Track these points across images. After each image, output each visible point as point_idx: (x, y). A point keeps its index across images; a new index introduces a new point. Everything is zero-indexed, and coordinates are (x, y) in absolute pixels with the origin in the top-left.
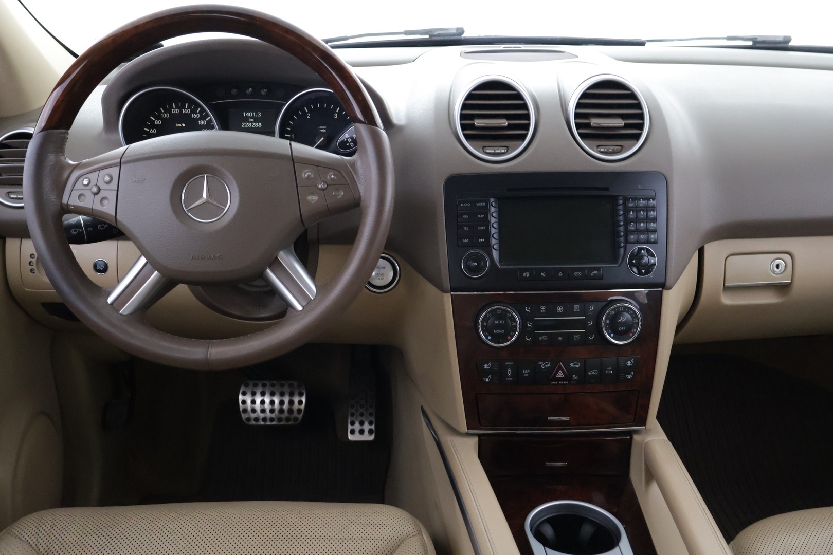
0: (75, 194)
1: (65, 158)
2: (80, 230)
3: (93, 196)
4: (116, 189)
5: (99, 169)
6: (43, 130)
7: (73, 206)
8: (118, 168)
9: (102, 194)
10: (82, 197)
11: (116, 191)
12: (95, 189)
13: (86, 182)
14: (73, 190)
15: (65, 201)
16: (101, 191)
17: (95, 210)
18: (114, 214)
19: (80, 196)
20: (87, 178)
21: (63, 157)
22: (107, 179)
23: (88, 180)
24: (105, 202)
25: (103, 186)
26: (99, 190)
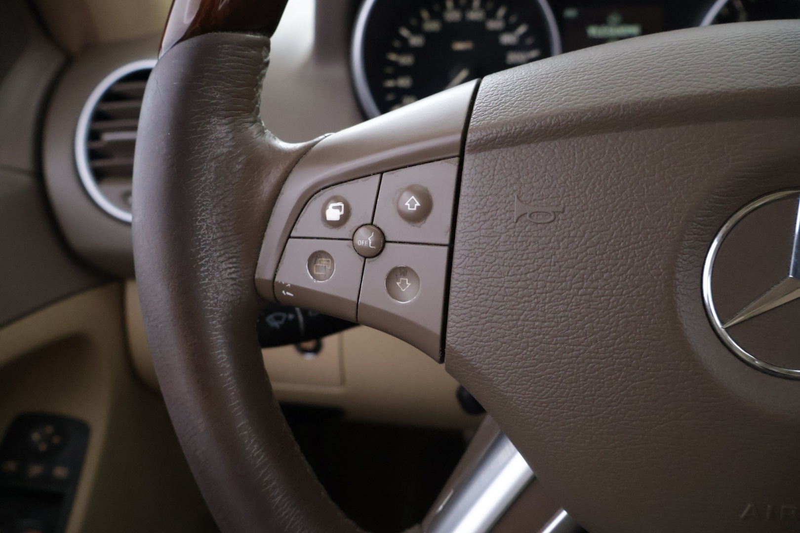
0: (298, 251)
1: (262, 132)
2: (291, 317)
3: (359, 261)
4: (446, 241)
5: (381, 170)
6: (191, 32)
7: (293, 289)
8: (448, 169)
9: (393, 256)
10: (323, 262)
11: (446, 249)
12: (366, 239)
13: (333, 213)
14: (289, 237)
15: (264, 272)
16: (388, 245)
17: (366, 307)
18: (437, 329)
19: (314, 258)
20: (336, 199)
21: (253, 129)
22: (412, 204)
23: (343, 205)
24: (405, 285)
25: (395, 228)
26: (383, 241)
